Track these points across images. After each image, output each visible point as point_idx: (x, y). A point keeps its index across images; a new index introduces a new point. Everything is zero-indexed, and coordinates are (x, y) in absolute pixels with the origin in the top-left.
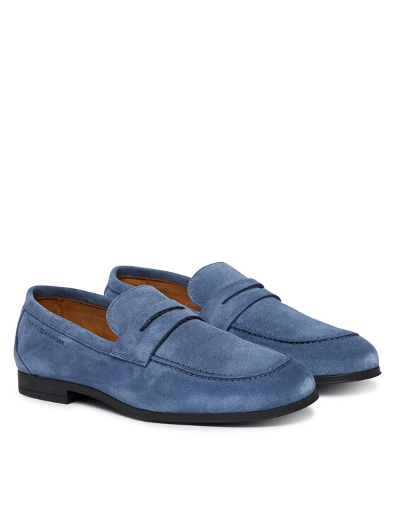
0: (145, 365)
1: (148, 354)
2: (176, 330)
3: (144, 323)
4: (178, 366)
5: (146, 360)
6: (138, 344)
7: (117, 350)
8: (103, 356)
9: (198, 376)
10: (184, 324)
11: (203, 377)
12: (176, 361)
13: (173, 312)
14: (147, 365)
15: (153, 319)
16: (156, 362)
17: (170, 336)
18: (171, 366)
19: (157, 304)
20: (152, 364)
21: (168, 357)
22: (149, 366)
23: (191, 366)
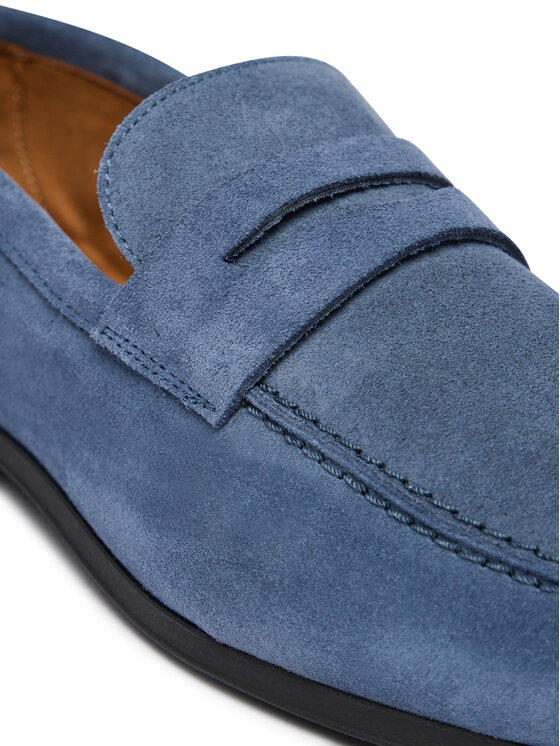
0: (213, 419)
1: (238, 375)
2: (385, 283)
3: (246, 227)
4: (354, 467)
5: (224, 399)
6: (205, 317)
7: (118, 322)
8: (68, 333)
9: (437, 535)
10: (425, 262)
11: (459, 548)
12: (352, 439)
13: (390, 194)
14: (222, 424)
15: (293, 213)
16: (267, 418)
17: (352, 308)
18: (324, 459)
19: (325, 149)
20: (245, 422)
21: (322, 408)
22: (229, 429)
23: (413, 479)
